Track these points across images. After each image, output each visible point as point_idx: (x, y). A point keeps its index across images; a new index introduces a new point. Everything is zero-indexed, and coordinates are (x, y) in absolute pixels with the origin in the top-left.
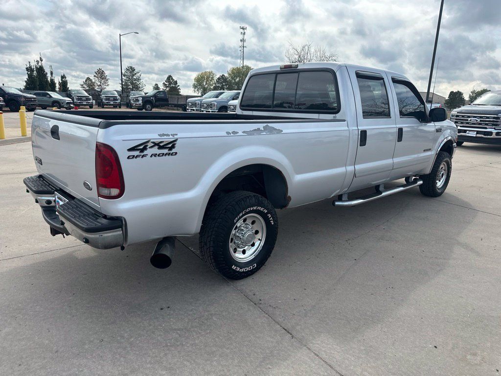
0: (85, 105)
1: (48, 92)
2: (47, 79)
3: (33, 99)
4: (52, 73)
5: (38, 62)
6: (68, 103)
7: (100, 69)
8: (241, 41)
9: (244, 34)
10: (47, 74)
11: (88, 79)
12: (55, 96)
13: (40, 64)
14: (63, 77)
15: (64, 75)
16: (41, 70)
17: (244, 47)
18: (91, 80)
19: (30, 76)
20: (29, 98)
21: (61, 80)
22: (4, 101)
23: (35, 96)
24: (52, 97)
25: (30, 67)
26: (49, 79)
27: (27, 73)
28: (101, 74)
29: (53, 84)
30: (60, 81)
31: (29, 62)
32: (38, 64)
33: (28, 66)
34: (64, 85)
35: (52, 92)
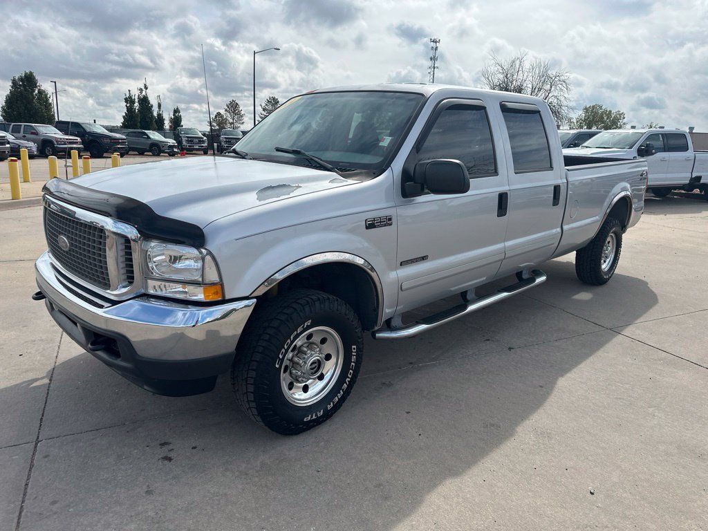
0: (197, 150)
1: (146, 131)
2: (152, 113)
3: (120, 141)
4: (159, 106)
5: (141, 90)
6: (170, 147)
7: (233, 101)
8: (431, 59)
9: (436, 49)
10: (152, 106)
11: (219, 114)
12: (155, 136)
13: (144, 93)
14: (176, 111)
15: (177, 108)
16: (144, 101)
17: (434, 68)
18: (222, 116)
19: (130, 110)
20: (115, 139)
21: (174, 115)
22: (83, 143)
23: (124, 137)
24: (150, 138)
25: (130, 97)
26: (155, 114)
27: (126, 106)
28: (233, 107)
29: (160, 120)
30: (173, 117)
31: (129, 91)
32: (141, 93)
33: (128, 95)
34: (176, 121)
35: (151, 132)
